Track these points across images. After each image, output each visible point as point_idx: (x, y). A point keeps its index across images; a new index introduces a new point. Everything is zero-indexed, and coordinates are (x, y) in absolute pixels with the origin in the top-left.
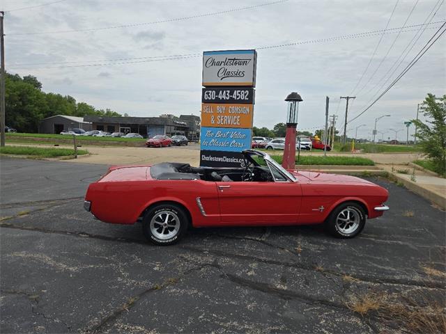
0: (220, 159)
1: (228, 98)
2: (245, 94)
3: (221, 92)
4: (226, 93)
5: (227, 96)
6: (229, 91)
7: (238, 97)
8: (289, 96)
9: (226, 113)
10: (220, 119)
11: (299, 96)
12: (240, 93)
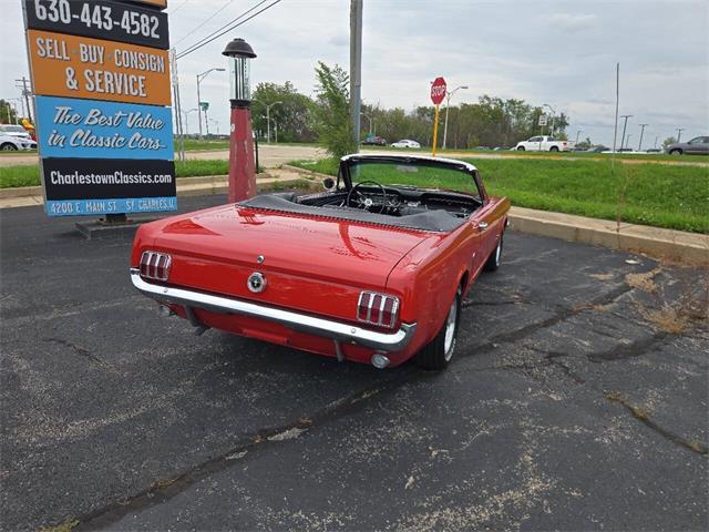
0: (104, 179)
1: (109, 28)
2: (151, 25)
3: (86, 6)
4: (103, 13)
5: (103, 20)
6: (109, 10)
7: (134, 27)
8: (230, 46)
9: (107, 64)
10: (93, 77)
11: (250, 48)
12: (137, 19)
